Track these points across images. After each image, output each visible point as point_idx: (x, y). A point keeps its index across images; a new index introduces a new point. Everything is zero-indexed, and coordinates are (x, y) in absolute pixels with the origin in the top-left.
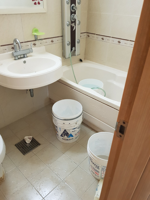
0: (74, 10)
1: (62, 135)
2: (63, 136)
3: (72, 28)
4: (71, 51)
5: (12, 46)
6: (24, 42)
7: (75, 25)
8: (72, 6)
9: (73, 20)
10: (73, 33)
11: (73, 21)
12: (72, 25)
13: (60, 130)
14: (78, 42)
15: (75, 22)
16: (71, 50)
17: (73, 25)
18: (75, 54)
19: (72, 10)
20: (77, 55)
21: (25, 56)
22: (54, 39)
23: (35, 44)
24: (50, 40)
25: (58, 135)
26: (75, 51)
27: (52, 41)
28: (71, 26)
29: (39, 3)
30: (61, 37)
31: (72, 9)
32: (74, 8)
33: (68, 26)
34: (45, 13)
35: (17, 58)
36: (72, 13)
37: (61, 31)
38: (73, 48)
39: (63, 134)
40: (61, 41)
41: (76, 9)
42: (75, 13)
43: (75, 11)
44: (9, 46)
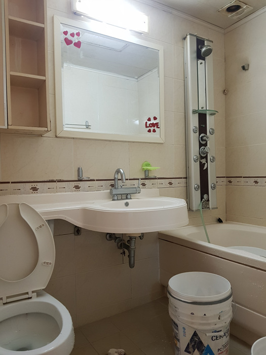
0: (205, 140)
1: (187, 350)
2: (191, 350)
3: (202, 165)
4: (201, 200)
5: (113, 182)
6: (129, 178)
7: (207, 162)
8: (201, 136)
9: (204, 154)
10: (204, 174)
11: (203, 157)
12: (201, 161)
13: (185, 335)
14: (213, 188)
15: (206, 157)
16: (202, 198)
17: (204, 161)
18: (208, 207)
19: (201, 142)
20: (213, 208)
21: (129, 197)
22: (173, 181)
23: (144, 185)
24: (168, 181)
25: (178, 349)
26: (208, 200)
27: (170, 184)
28: (200, 163)
29: (154, 131)
30: (185, 179)
31: (202, 140)
32: (204, 138)
33: (195, 161)
34: (162, 144)
35: (116, 198)
36: (201, 145)
37: (185, 169)
38: (205, 196)
39: (191, 346)
40: (184, 185)
41: (207, 139)
42: (206, 145)
43: (207, 143)
44: (108, 181)
